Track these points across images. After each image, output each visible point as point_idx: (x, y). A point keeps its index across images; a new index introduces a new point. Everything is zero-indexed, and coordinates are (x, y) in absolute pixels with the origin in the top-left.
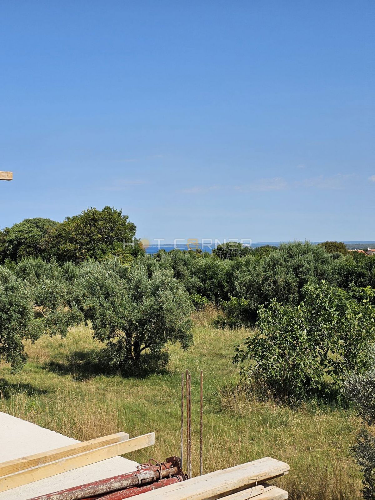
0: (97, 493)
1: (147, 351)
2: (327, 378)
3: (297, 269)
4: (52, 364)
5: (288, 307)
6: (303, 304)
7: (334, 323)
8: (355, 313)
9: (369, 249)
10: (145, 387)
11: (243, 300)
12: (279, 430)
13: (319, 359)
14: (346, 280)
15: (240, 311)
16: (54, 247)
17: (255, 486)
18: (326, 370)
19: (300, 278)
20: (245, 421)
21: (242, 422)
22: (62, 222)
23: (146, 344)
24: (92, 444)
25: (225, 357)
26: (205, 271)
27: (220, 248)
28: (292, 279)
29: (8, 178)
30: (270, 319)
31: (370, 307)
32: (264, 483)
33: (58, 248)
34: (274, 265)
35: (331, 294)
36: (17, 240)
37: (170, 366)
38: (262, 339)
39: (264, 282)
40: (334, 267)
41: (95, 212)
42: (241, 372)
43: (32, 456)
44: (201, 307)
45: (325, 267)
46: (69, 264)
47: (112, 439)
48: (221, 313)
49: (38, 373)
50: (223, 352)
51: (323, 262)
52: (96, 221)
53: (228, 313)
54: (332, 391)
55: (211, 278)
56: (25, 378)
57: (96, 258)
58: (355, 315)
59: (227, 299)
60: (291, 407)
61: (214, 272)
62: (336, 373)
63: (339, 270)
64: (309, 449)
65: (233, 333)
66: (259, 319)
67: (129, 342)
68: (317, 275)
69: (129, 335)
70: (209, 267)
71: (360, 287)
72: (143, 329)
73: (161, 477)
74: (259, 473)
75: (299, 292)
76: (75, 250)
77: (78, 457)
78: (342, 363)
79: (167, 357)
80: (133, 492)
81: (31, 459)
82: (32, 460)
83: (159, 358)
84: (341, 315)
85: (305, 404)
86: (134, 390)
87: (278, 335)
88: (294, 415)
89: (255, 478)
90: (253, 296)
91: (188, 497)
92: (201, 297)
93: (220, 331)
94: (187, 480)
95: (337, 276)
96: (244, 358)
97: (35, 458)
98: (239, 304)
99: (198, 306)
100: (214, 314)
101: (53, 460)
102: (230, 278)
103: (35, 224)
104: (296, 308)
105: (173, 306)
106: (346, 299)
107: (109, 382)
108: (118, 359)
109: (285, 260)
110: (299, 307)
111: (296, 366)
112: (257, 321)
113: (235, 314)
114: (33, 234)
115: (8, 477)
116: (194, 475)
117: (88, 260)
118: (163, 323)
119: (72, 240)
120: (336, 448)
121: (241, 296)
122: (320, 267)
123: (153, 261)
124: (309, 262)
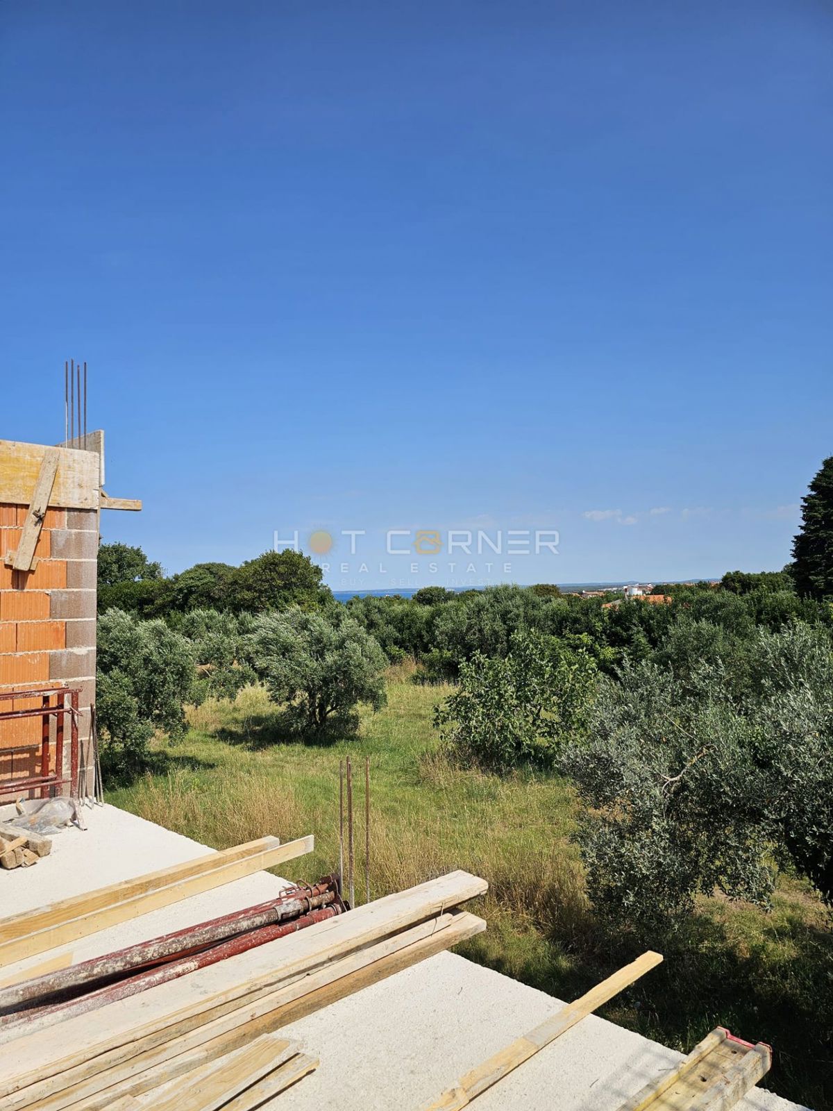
0: (216, 938)
1: (333, 713)
2: (541, 741)
3: (504, 616)
4: (223, 731)
5: (496, 659)
6: (511, 656)
7: (547, 676)
8: (570, 664)
9: (584, 592)
10: (331, 757)
11: (445, 651)
12: (486, 806)
13: (530, 719)
14: (560, 627)
15: (442, 663)
16: (230, 596)
17: (440, 915)
18: (539, 731)
19: (508, 625)
20: (447, 795)
21: (443, 795)
22: (238, 567)
23: (332, 706)
24: (227, 856)
25: (425, 718)
26: (402, 620)
27: (420, 594)
28: (499, 626)
29: (136, 508)
30: (474, 674)
31: (587, 657)
32: (454, 910)
33: (234, 597)
34: (479, 612)
35: (542, 644)
36: (187, 589)
37: (362, 730)
38: (465, 696)
39: (468, 630)
40: (547, 612)
41: (274, 555)
42: (441, 737)
43: (140, 878)
44: (398, 660)
45: (536, 612)
46: (244, 614)
47: (255, 848)
48: (421, 666)
49: (206, 743)
50: (422, 712)
51: (533, 607)
52: (276, 565)
53: (429, 666)
54: (546, 755)
55: (409, 628)
56: (191, 750)
57: (277, 607)
58: (569, 667)
59: (427, 651)
60: (501, 776)
61: (412, 620)
62: (550, 734)
63: (551, 616)
64: (521, 827)
65: (434, 689)
66: (461, 675)
67: (312, 705)
68: (527, 622)
69: (312, 696)
70: (407, 616)
71: (575, 634)
72: (328, 689)
73: (311, 908)
74: (445, 898)
75: (508, 641)
76: (254, 599)
77: (203, 876)
78: (557, 723)
79: (357, 720)
80: (268, 934)
81: (138, 882)
82: (139, 885)
83: (347, 722)
84: (554, 667)
85: (516, 772)
86: (319, 760)
87: (483, 691)
88: (503, 785)
89: (441, 905)
90: (456, 647)
91: (344, 943)
92: (397, 649)
93: (420, 688)
94: (347, 912)
95: (549, 623)
96: (445, 720)
97: (144, 881)
98: (442, 656)
99: (394, 659)
100: (414, 668)
101: (169, 882)
102: (430, 627)
103: (208, 569)
104: (503, 661)
105: (362, 660)
106: (560, 648)
107: (288, 751)
108: (299, 725)
109: (492, 606)
110: (506, 659)
111: (504, 727)
112: (459, 677)
113: (437, 668)
114: (205, 581)
115: (99, 913)
116: (358, 904)
117: (268, 610)
118: (351, 681)
119: (249, 588)
120: (553, 824)
121: (442, 647)
122: (531, 612)
123: (342, 609)
124: (518, 607)
